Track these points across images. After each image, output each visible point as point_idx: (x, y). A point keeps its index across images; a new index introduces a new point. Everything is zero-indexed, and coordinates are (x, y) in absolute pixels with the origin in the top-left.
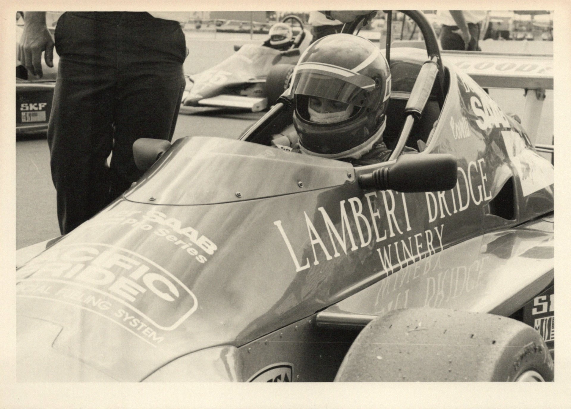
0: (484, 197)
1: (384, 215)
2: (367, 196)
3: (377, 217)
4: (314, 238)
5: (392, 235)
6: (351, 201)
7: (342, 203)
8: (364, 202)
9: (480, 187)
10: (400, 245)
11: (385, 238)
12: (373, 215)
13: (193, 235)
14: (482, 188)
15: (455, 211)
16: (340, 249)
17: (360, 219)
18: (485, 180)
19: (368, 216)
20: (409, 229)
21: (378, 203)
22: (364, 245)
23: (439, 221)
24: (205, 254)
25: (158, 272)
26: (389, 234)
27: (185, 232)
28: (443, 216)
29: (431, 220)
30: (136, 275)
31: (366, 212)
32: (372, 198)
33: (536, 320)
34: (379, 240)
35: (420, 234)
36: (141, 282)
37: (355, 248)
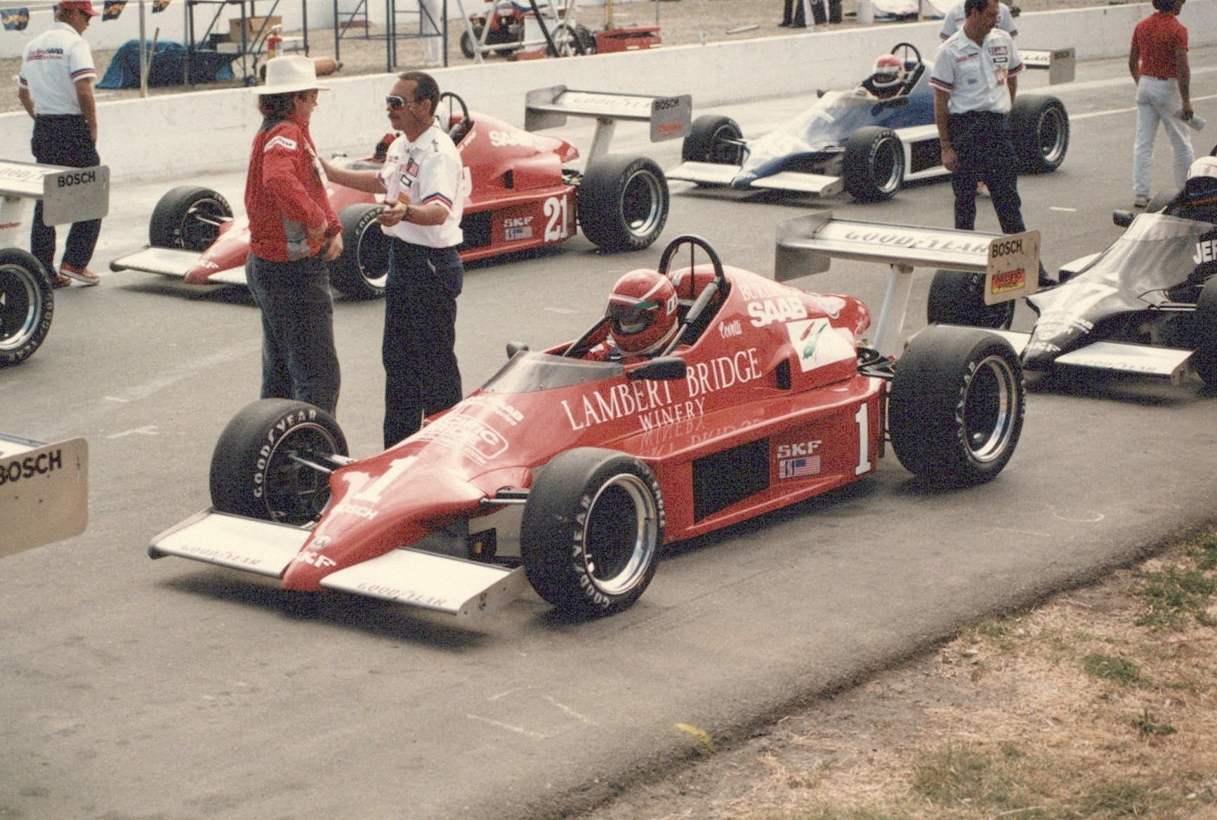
0: (752, 376)
1: (646, 394)
2: (633, 383)
3: (640, 397)
4: (588, 410)
5: (653, 406)
6: (620, 387)
7: (613, 389)
8: (630, 387)
9: (748, 370)
10: (660, 413)
11: (646, 408)
12: (637, 395)
13: (510, 409)
14: (751, 371)
15: (718, 388)
16: (607, 415)
17: (626, 398)
18: (755, 364)
19: (634, 397)
20: (669, 401)
21: (642, 388)
22: (627, 413)
23: (699, 396)
24: (516, 421)
25: (488, 429)
26: (649, 404)
27: (506, 409)
28: (704, 391)
29: (692, 395)
30: (477, 432)
31: (631, 393)
32: (637, 385)
33: (781, 462)
34: (640, 409)
35: (680, 405)
36: (479, 435)
37: (619, 415)
